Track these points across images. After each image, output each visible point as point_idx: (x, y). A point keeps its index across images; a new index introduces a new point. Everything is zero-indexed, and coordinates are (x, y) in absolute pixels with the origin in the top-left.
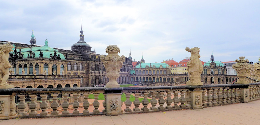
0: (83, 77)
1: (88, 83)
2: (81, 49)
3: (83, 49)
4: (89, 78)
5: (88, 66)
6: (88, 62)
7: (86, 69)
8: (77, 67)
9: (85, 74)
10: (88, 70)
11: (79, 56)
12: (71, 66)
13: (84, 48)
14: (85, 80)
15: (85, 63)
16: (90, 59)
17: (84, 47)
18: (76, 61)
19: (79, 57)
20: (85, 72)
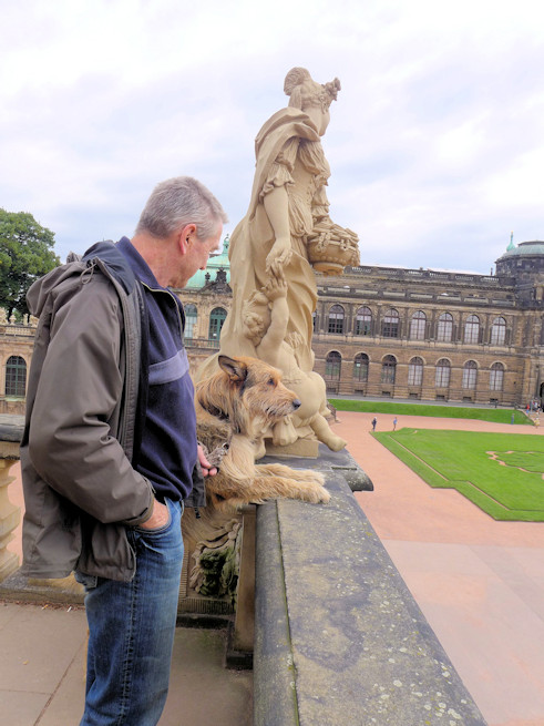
0: (506, 367)
1: (521, 393)
2: (523, 267)
3: (528, 267)
4: (526, 374)
5: (527, 329)
6: (528, 313)
7: (520, 340)
8: (481, 330)
9: (511, 358)
10: (524, 344)
11: (508, 293)
12: (454, 327)
13: (532, 264)
14: (513, 381)
15: (518, 317)
16: (537, 302)
17: (534, 261)
18: (474, 309)
19: (509, 297)
20: (513, 350)
